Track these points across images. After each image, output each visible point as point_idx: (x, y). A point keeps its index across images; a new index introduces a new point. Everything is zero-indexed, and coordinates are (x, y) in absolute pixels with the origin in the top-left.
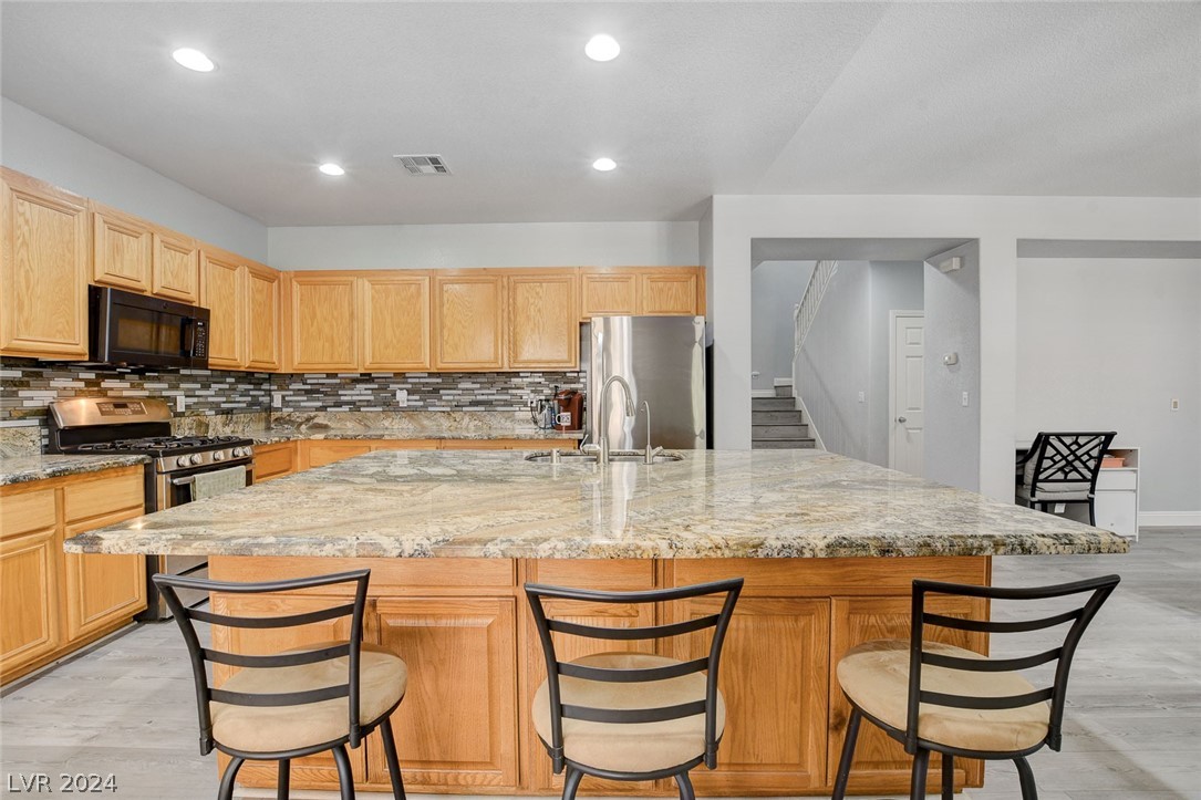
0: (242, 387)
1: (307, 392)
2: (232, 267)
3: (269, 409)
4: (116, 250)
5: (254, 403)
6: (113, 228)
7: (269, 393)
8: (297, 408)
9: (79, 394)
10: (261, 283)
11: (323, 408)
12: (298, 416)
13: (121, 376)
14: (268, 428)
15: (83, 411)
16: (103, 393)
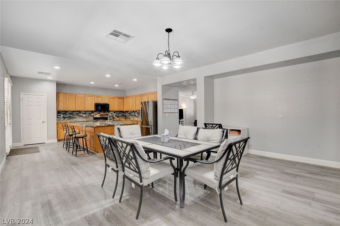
0: (121, 113)
1: (129, 114)
2: (115, 98)
3: (126, 116)
4: (98, 99)
5: (123, 115)
6: (97, 97)
7: (126, 114)
8: (128, 116)
9: (97, 114)
10: (119, 99)
11: (130, 116)
12: (128, 117)
13: (102, 112)
14: (126, 119)
15: (98, 116)
16: (100, 114)
